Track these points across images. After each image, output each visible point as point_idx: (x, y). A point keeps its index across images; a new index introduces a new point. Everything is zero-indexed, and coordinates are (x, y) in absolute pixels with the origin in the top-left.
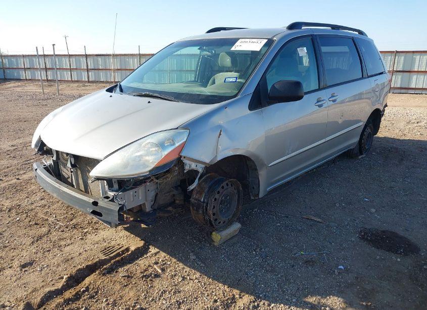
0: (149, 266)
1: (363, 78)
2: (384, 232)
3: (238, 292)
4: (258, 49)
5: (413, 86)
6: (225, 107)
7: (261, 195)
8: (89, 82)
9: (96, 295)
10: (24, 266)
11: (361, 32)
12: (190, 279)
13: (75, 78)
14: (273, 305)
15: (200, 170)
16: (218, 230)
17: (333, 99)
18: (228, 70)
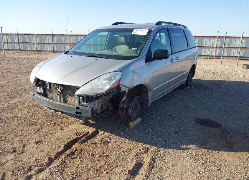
0: (103, 138)
1: (188, 49)
2: (205, 119)
3: (149, 145)
4: (145, 34)
5: (203, 54)
6: (136, 61)
7: (149, 105)
8: (20, 50)
9: (82, 152)
10: (37, 143)
11: (185, 27)
12: (124, 142)
13: (10, 48)
14: (166, 150)
15: (127, 91)
16: (133, 121)
17: (178, 58)
18: (123, 44)
